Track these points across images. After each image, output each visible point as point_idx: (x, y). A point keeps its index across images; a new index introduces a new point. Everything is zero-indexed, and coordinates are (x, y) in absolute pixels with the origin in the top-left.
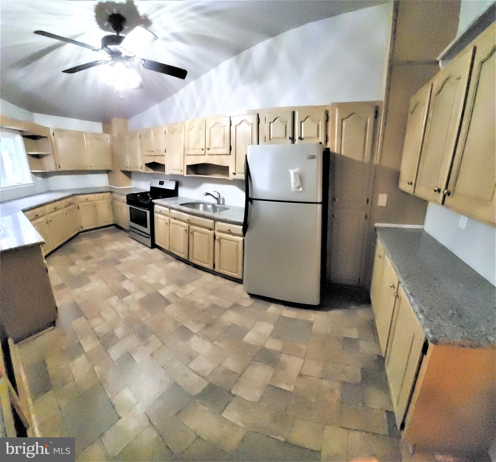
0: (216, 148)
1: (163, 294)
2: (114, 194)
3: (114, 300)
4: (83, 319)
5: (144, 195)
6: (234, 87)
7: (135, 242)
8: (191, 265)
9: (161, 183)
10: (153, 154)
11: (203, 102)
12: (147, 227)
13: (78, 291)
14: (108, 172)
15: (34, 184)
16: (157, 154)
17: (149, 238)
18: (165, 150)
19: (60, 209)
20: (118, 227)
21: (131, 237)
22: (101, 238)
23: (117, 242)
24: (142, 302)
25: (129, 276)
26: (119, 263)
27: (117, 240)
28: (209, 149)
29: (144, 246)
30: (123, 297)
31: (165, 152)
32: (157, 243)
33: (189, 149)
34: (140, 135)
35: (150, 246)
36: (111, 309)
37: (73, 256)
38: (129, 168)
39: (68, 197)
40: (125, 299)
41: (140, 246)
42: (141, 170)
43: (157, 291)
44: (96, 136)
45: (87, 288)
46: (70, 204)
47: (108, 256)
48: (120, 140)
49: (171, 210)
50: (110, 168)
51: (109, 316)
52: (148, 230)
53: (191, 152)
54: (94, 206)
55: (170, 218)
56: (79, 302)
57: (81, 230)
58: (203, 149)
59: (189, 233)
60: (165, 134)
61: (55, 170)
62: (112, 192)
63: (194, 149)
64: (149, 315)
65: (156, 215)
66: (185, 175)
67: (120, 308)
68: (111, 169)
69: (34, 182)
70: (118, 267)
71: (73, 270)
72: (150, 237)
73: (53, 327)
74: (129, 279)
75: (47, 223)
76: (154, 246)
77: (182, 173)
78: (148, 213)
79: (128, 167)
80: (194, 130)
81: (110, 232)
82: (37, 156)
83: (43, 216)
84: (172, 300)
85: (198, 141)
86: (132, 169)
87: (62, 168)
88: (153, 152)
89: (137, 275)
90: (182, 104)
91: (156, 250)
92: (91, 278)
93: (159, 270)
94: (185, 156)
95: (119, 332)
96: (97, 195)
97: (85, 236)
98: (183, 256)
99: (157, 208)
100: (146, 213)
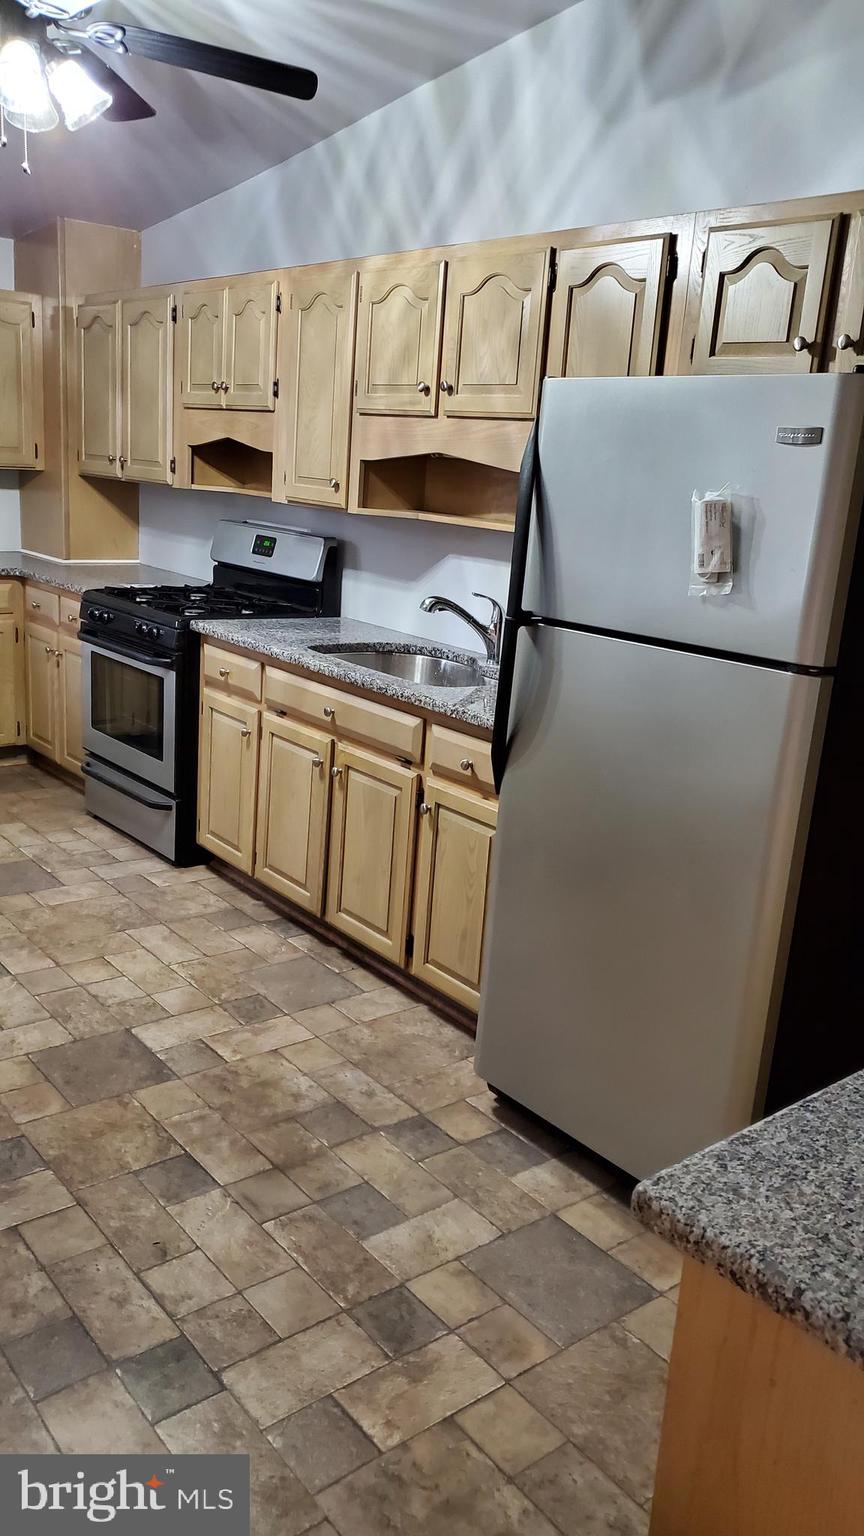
0: (484, 388)
1: (149, 1044)
2: (30, 590)
5: (171, 598)
6: (613, 116)
7: (103, 834)
8: (339, 947)
9: (264, 547)
10: (223, 400)
11: (469, 178)
12: (159, 756)
14: (21, 479)
16: (239, 403)
17: (169, 808)
18: (276, 384)
20: (40, 763)
21: (89, 813)
23: (11, 830)
24: (44, 1063)
25: (17, 962)
27: (12, 818)
28: (450, 390)
29: (144, 851)
31: (276, 394)
32: (206, 839)
33: (372, 387)
34: (174, 310)
38: (118, 463)
41: (124, 850)
42: (169, 478)
43: (128, 1031)
48: (87, 329)
49: (269, 670)
52: (163, 771)
53: (381, 401)
55: (264, 706)
58: (426, 390)
59: (333, 777)
60: (278, 309)
62: (23, 580)
63: (393, 387)
64: (55, 1106)
65: (207, 694)
66: (354, 508)
68: (40, 466)
72: (173, 803)
74: (15, 978)
76: (189, 853)
77: (338, 499)
78: (170, 679)
79: (112, 461)
80: (397, 302)
84: (182, 1066)
85: (408, 353)
86: (134, 472)
88: (226, 389)
89: (57, 964)
90: (371, 175)
91: (200, 873)
93: (173, 953)
94: (356, 415)
98: (305, 897)
99: (212, 659)
100: (161, 681)
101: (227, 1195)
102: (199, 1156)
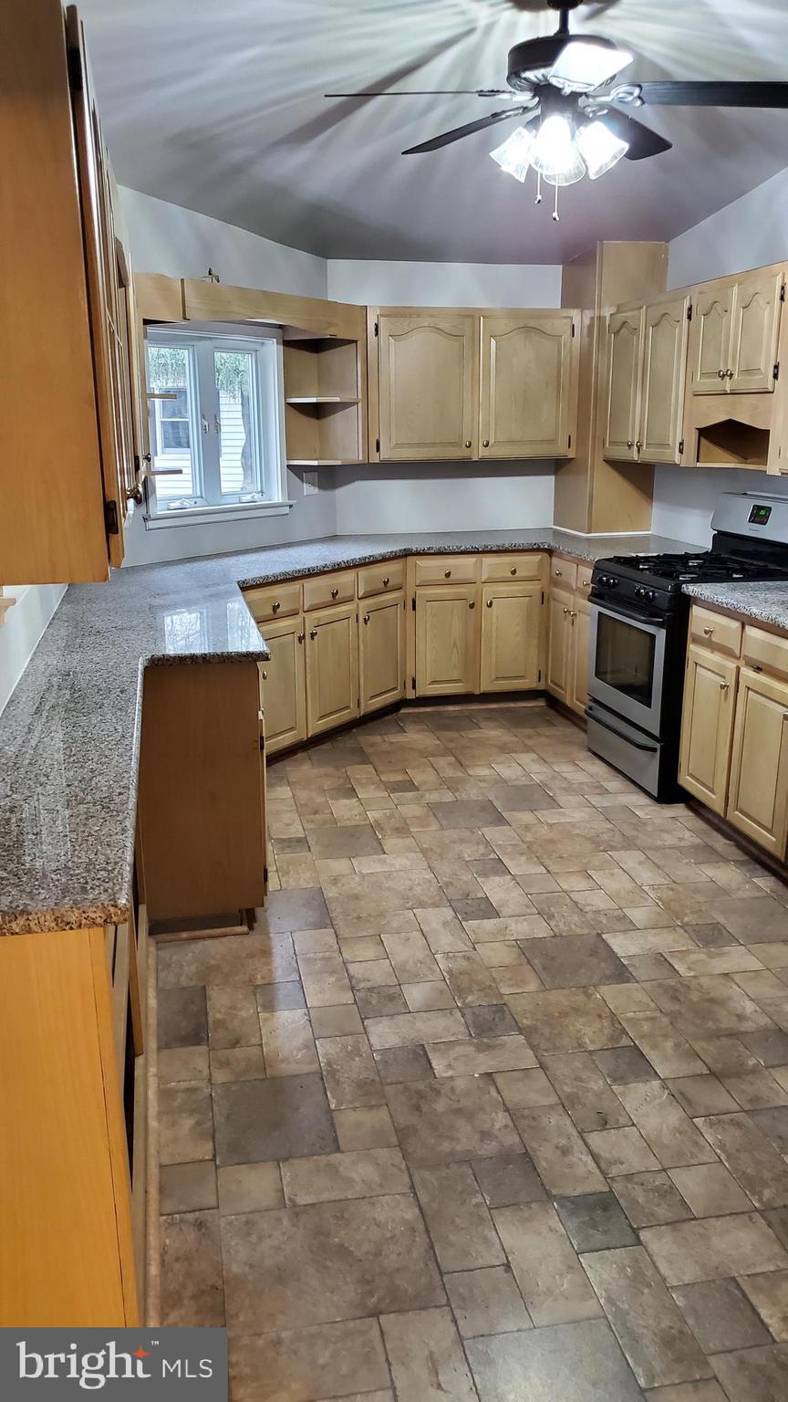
1: (616, 949)
2: (555, 560)
3: (436, 918)
4: (327, 935)
5: (671, 565)
7: (599, 769)
9: (760, 516)
10: (728, 385)
12: (649, 704)
13: (340, 866)
14: (557, 466)
15: (291, 506)
16: (742, 387)
17: (654, 750)
18: (776, 367)
19: (349, 600)
20: (554, 705)
21: (590, 750)
22: (475, 734)
23: (526, 758)
24: (528, 950)
25: (517, 865)
26: (500, 820)
27: (528, 749)
29: (632, 786)
30: (467, 916)
31: (776, 376)
32: (685, 780)
34: (690, 309)
35: (653, 788)
36: (418, 934)
37: (359, 772)
38: (635, 448)
39: (384, 559)
40: (471, 924)
41: (615, 784)
42: (677, 458)
43: (599, 935)
44: (529, 325)
45: (369, 865)
46: (387, 587)
47: (472, 793)
48: (616, 333)
49: (748, 628)
50: (561, 449)
51: (404, 951)
52: (650, 717)
54: (472, 606)
55: (742, 662)
56: (331, 893)
57: (411, 695)
60: (782, 298)
61: (361, 458)
62: (550, 552)
64: (533, 986)
65: (693, 650)
67: (446, 941)
68: (571, 455)
69: (291, 502)
70: (492, 833)
71: (345, 809)
72: (658, 746)
73: (245, 929)
74: (514, 877)
75: (301, 639)
76: (670, 791)
78: (661, 636)
79: (630, 446)
81: (517, 721)
82: (317, 411)
83: (294, 614)
84: (642, 972)
86: (648, 455)
87: (387, 453)
88: (731, 375)
89: (548, 871)
91: (680, 810)
92: (390, 843)
93: (646, 876)
95: (415, 994)
96: (488, 560)
97: (417, 719)
99: (699, 618)
100: (653, 638)
101: (665, 1087)
102: (645, 1049)
